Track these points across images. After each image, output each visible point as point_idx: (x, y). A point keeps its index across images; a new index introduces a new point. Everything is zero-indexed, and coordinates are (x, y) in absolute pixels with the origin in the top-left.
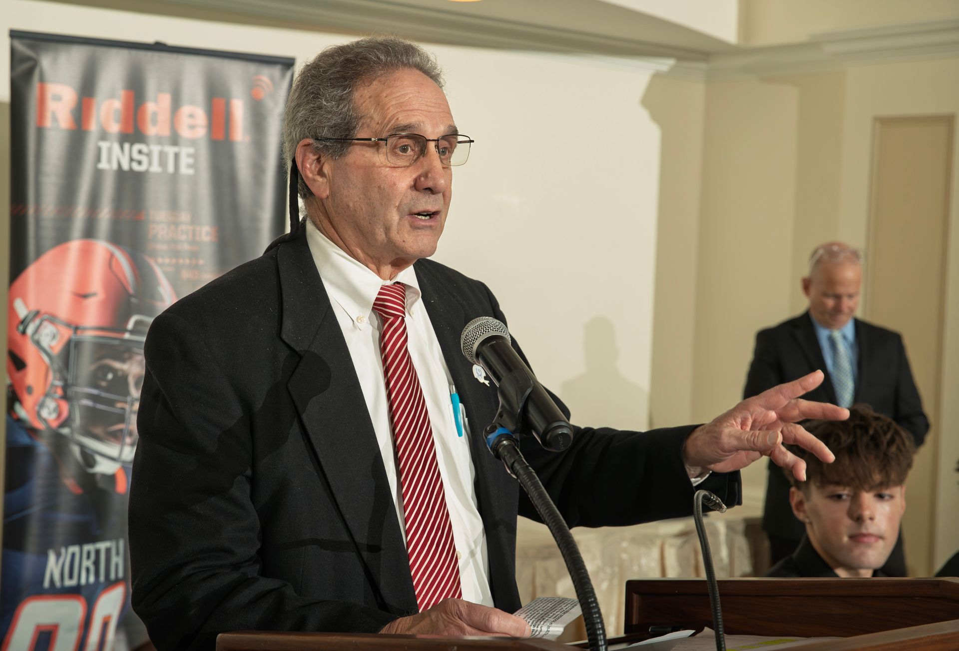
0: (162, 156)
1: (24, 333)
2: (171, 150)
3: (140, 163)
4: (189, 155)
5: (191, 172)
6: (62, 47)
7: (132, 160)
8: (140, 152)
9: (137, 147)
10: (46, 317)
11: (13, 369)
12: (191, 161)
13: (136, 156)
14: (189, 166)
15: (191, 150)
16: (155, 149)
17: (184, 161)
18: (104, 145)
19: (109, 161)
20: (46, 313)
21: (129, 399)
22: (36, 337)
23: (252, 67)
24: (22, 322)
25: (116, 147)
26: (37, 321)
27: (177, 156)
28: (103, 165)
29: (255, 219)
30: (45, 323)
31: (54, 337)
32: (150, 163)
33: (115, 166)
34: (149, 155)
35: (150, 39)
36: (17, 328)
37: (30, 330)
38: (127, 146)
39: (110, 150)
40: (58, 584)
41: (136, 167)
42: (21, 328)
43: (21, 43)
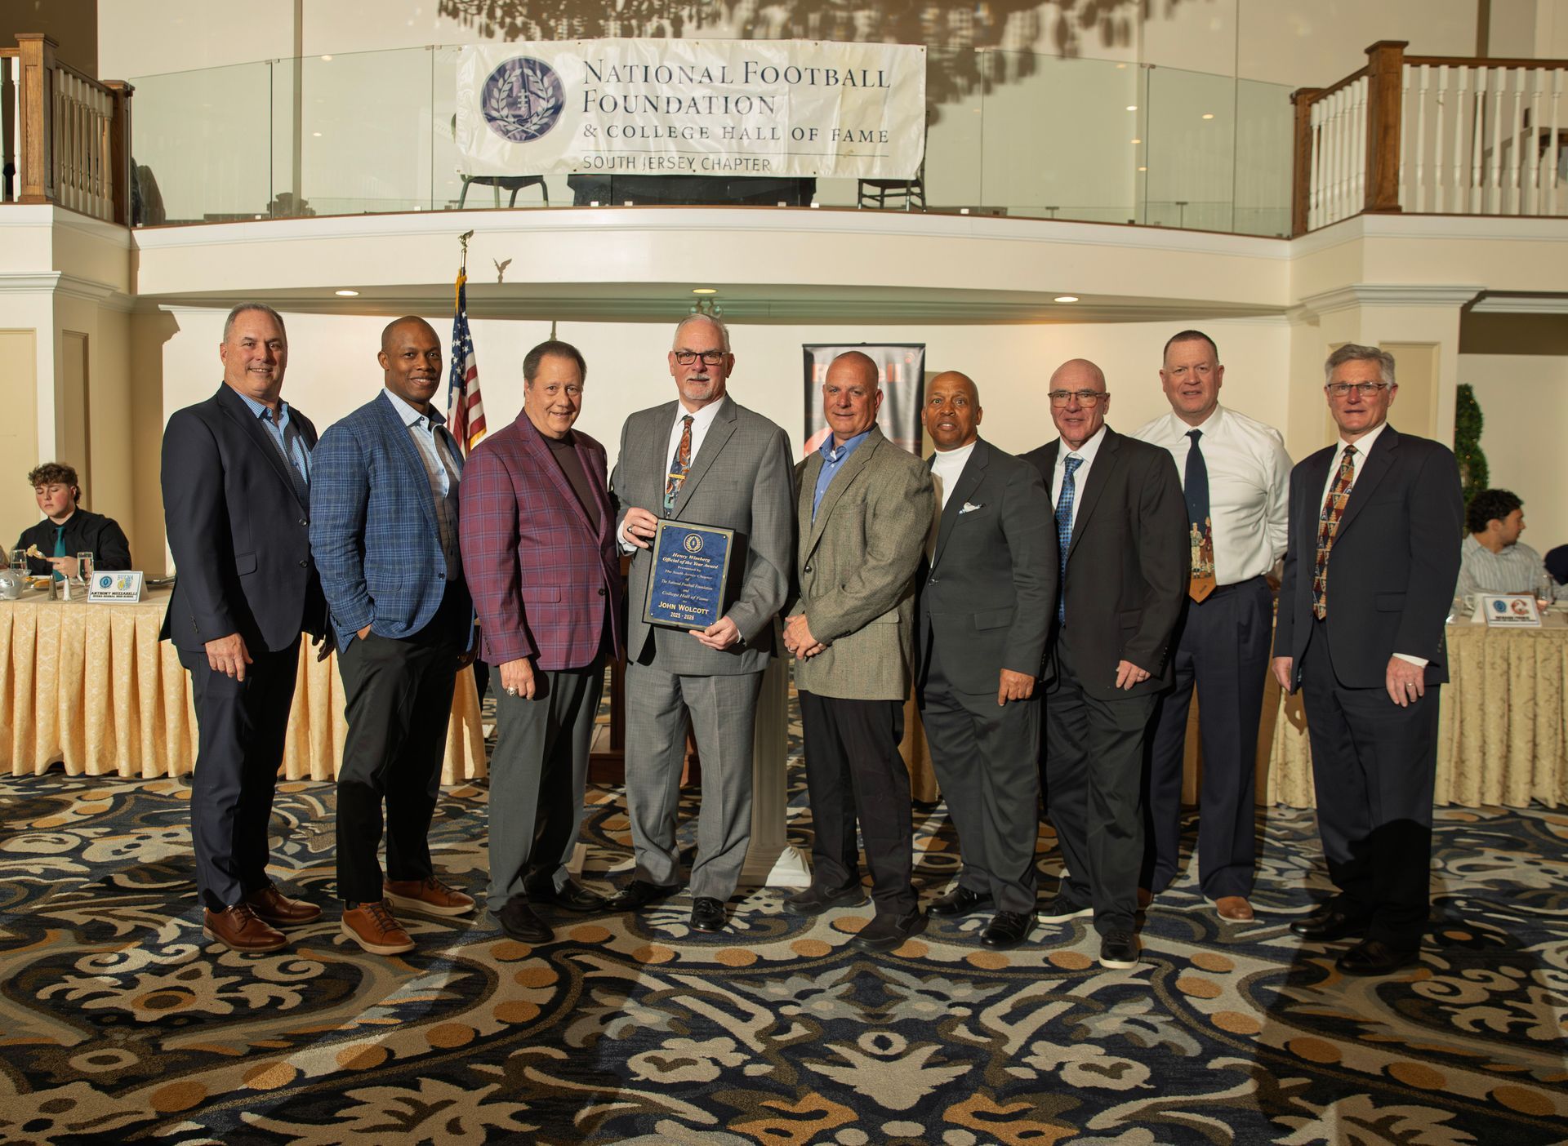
23: (905, 350)
29: (906, 415)
35: (860, 342)
43: (808, 349)
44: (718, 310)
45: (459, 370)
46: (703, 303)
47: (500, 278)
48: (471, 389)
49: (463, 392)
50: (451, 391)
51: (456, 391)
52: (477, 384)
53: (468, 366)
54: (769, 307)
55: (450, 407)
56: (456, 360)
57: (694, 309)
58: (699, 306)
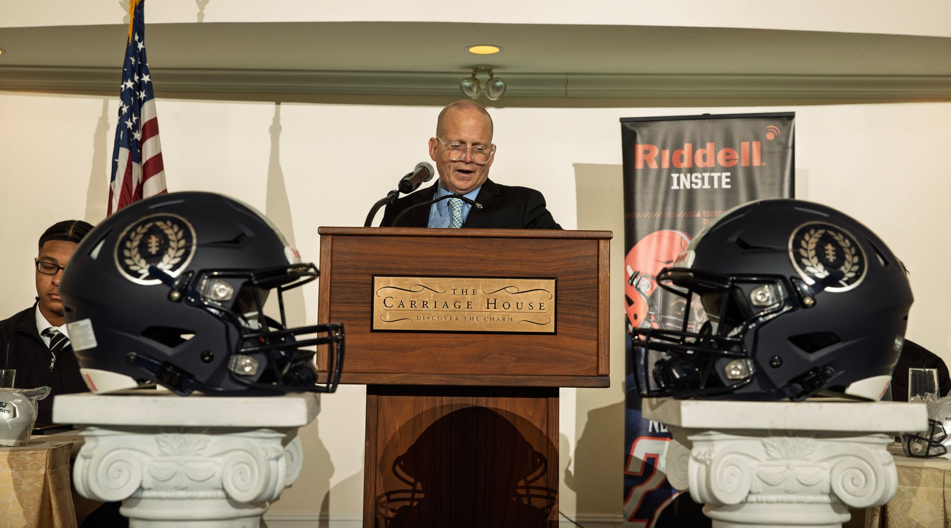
0: (711, 179)
1: (632, 284)
2: (716, 175)
3: (696, 184)
4: (727, 177)
5: (729, 186)
6: (650, 124)
7: (691, 182)
8: (696, 178)
9: (694, 175)
10: (643, 275)
11: (628, 305)
12: (728, 180)
13: (694, 180)
14: (727, 183)
15: (729, 174)
16: (706, 175)
17: (724, 180)
18: (675, 176)
19: (679, 184)
20: (642, 273)
21: (695, 322)
22: (638, 287)
23: (765, 122)
24: (631, 278)
25: (682, 176)
26: (639, 277)
27: (720, 178)
28: (675, 187)
30: (643, 278)
31: (649, 286)
32: (703, 184)
33: (682, 187)
34: (703, 179)
36: (629, 282)
37: (635, 283)
38: (689, 175)
39: (679, 179)
40: (657, 431)
41: (694, 186)
42: (630, 282)
43: (627, 124)
44: (499, 84)
45: (129, 124)
46: (478, 76)
47: (201, 14)
48: (148, 152)
49: (135, 156)
50: (116, 155)
51: (124, 153)
52: (158, 145)
53: (146, 117)
54: (567, 82)
55: (113, 178)
56: (125, 110)
57: (467, 84)
58: (473, 79)
